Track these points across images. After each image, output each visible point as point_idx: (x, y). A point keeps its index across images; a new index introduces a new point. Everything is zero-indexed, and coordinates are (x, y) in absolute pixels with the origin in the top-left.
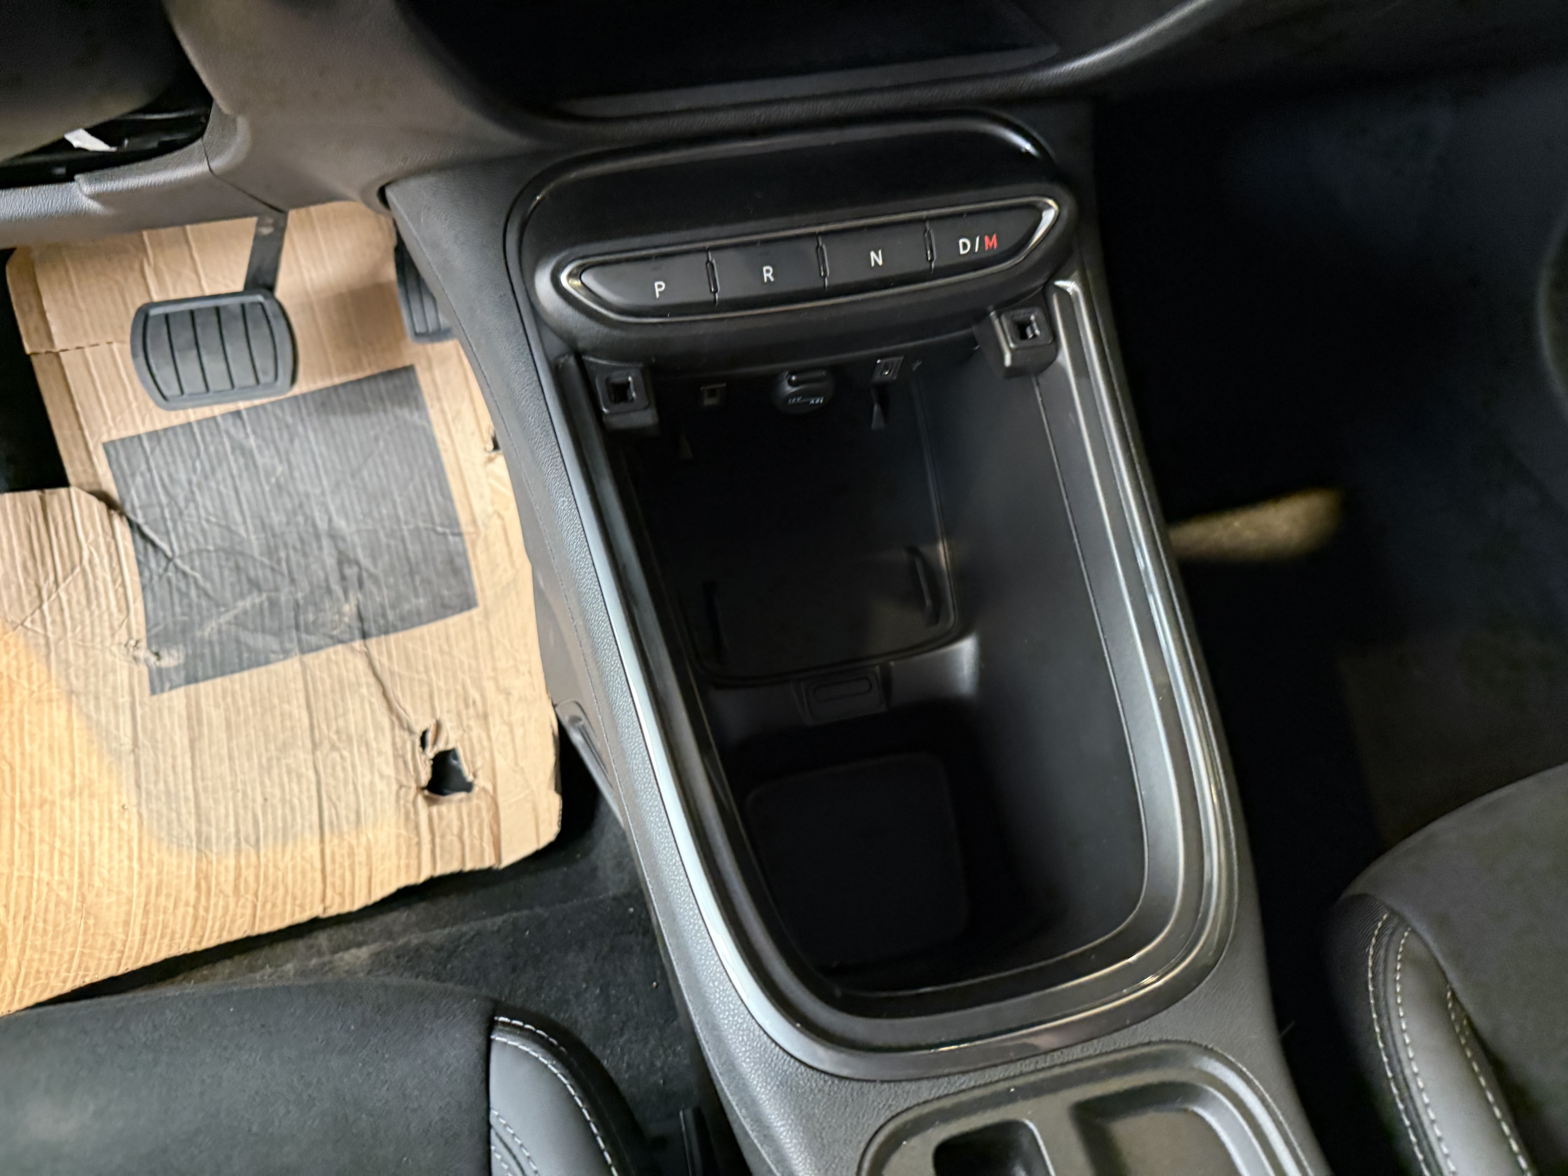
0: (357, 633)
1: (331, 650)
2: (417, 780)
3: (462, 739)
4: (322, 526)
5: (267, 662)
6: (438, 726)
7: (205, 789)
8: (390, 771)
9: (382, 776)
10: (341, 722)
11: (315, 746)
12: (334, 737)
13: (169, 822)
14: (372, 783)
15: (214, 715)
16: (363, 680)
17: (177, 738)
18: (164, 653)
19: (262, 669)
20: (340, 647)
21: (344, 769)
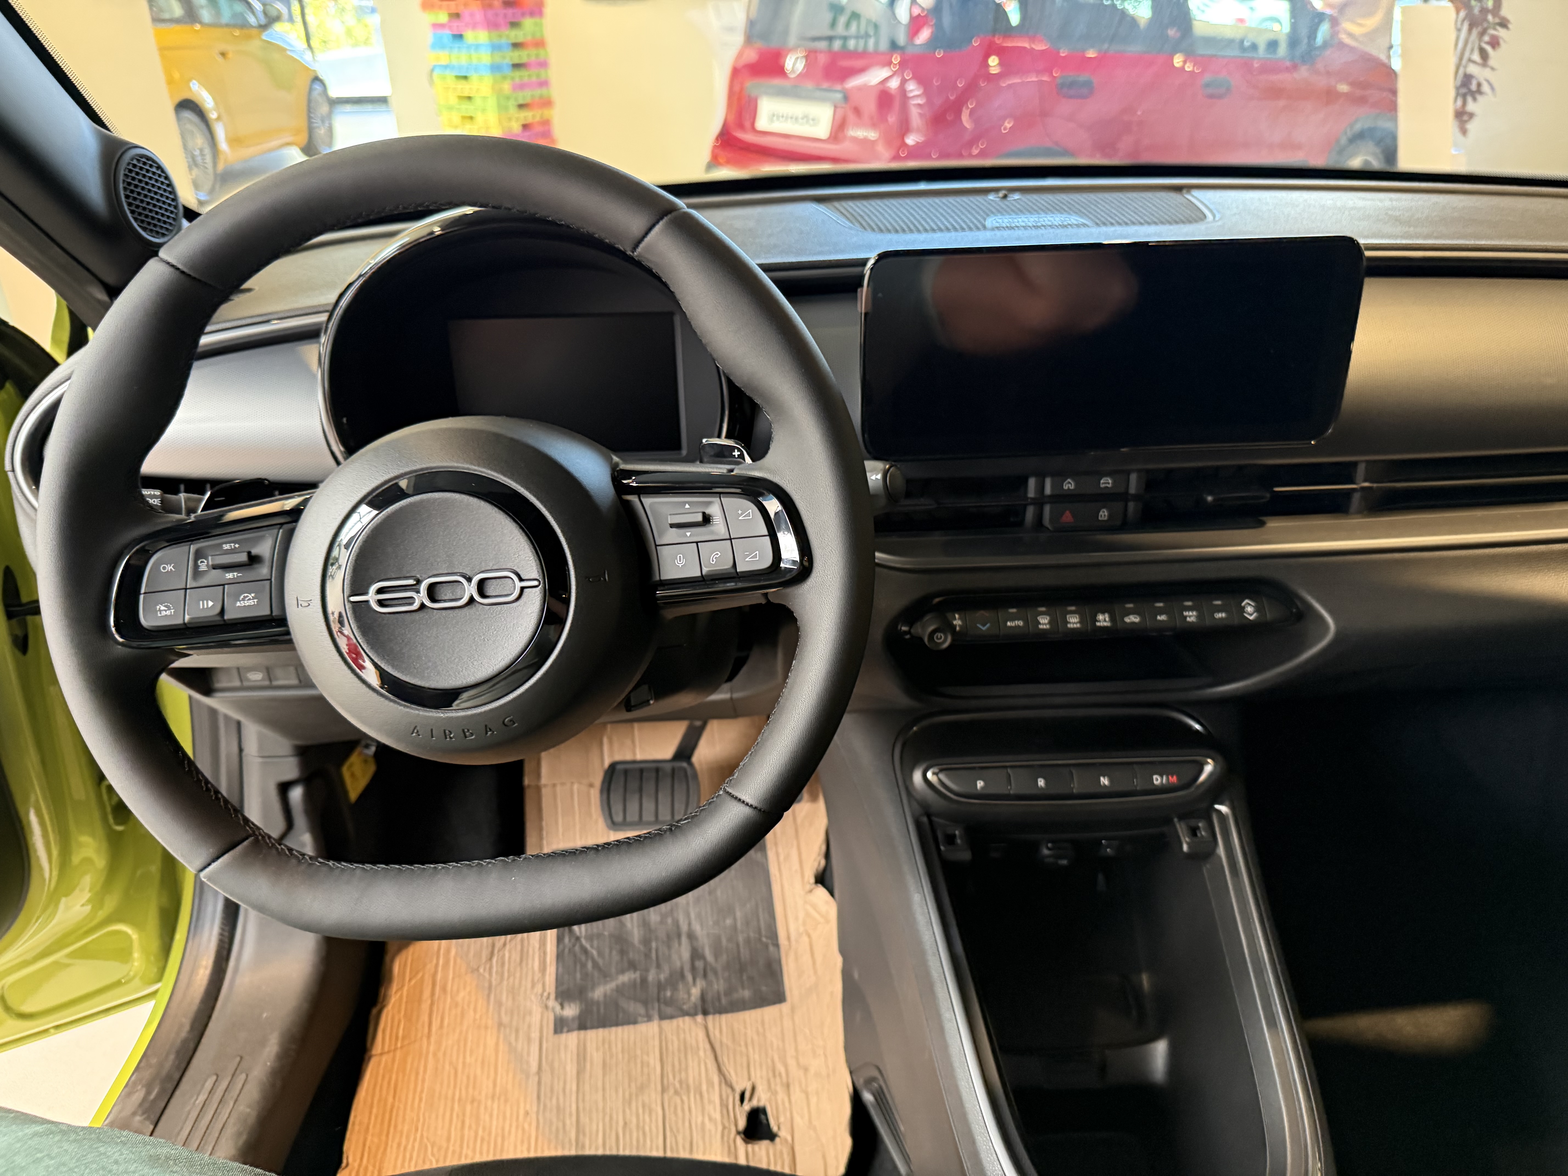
0: (699, 1008)
1: (680, 1020)
2: (736, 1125)
3: (770, 1101)
4: (684, 928)
5: (635, 1022)
6: (753, 1089)
7: (584, 1109)
8: (717, 1116)
9: (710, 1119)
10: (683, 1075)
11: (664, 1090)
12: (678, 1085)
13: (557, 1130)
14: (703, 1123)
15: (595, 1056)
16: (701, 1045)
17: (568, 1068)
18: (566, 1005)
19: (631, 1027)
20: (687, 1018)
21: (683, 1110)
